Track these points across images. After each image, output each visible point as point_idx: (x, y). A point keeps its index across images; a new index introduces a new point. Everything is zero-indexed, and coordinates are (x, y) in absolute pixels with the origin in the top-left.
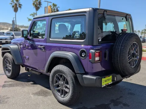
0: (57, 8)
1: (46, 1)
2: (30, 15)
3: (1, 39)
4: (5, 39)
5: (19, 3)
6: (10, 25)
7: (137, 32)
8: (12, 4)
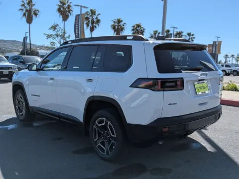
0: (97, 18)
3: (2, 68)
4: (9, 68)
7: (229, 57)
8: (22, 10)
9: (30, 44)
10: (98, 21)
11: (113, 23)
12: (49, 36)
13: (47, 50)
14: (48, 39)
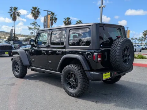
0: (55, 17)
1: (45, 11)
2: (31, 24)
5: (18, 12)
6: (7, 33)
7: (134, 39)
8: (10, 13)
9: (15, 34)
10: (56, 19)
11: (64, 20)
12: (30, 29)
13: (23, 37)
14: (29, 30)
